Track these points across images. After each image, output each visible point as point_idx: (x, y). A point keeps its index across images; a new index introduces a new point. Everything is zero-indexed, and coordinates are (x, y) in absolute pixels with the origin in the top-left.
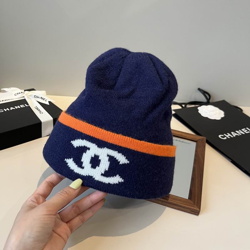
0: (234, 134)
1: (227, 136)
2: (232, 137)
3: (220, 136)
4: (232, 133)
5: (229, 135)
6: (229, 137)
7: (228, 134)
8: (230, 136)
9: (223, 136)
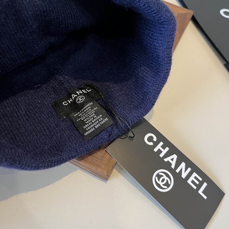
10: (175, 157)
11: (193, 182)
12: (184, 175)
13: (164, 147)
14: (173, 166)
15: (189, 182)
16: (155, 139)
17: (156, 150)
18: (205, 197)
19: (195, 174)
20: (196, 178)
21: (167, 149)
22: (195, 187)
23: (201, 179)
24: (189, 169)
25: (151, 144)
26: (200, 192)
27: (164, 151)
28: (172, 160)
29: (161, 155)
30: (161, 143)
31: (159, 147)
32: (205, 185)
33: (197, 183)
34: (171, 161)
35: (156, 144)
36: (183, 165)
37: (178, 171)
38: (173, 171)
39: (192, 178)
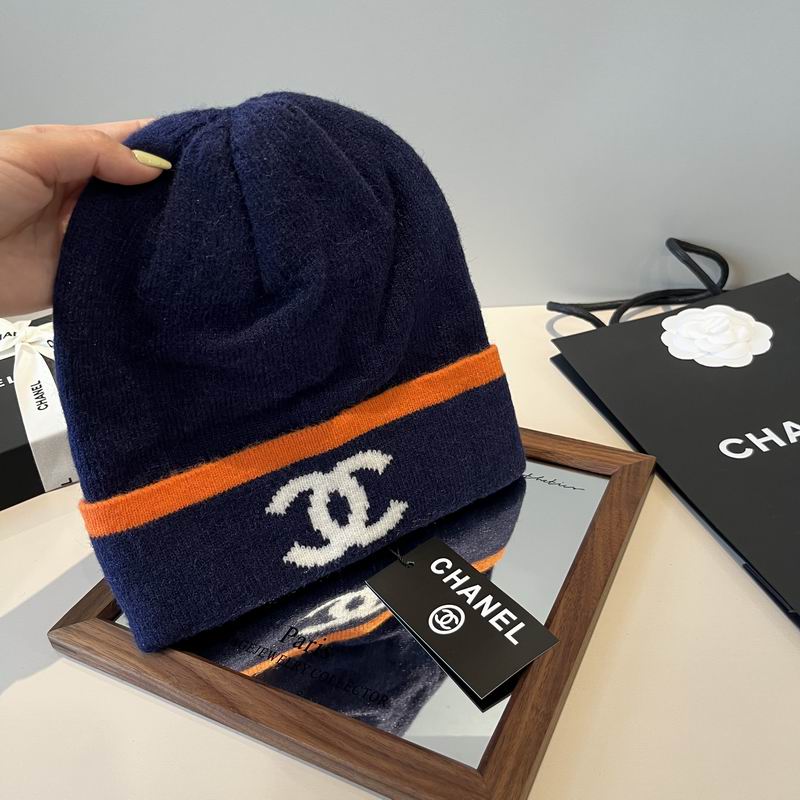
0: (795, 430)
1: (759, 443)
2: (781, 443)
3: (723, 446)
4: (788, 425)
5: (771, 435)
6: (765, 449)
7: (766, 431)
8: (770, 444)
9: (740, 441)
10: (477, 588)
11: (499, 622)
12: (485, 613)
13: (460, 576)
14: (469, 602)
15: (493, 621)
16: (449, 565)
17: (445, 580)
18: (515, 642)
19: (506, 611)
20: (506, 616)
21: (467, 578)
22: (500, 629)
23: (514, 618)
24: (498, 605)
25: (441, 572)
26: (509, 635)
27: (460, 582)
28: (471, 593)
29: (453, 587)
30: (459, 571)
31: (453, 576)
32: (521, 625)
33: (507, 622)
34: (468, 595)
35: (448, 572)
36: (489, 599)
37: (476, 607)
38: (467, 609)
39: (500, 616)
